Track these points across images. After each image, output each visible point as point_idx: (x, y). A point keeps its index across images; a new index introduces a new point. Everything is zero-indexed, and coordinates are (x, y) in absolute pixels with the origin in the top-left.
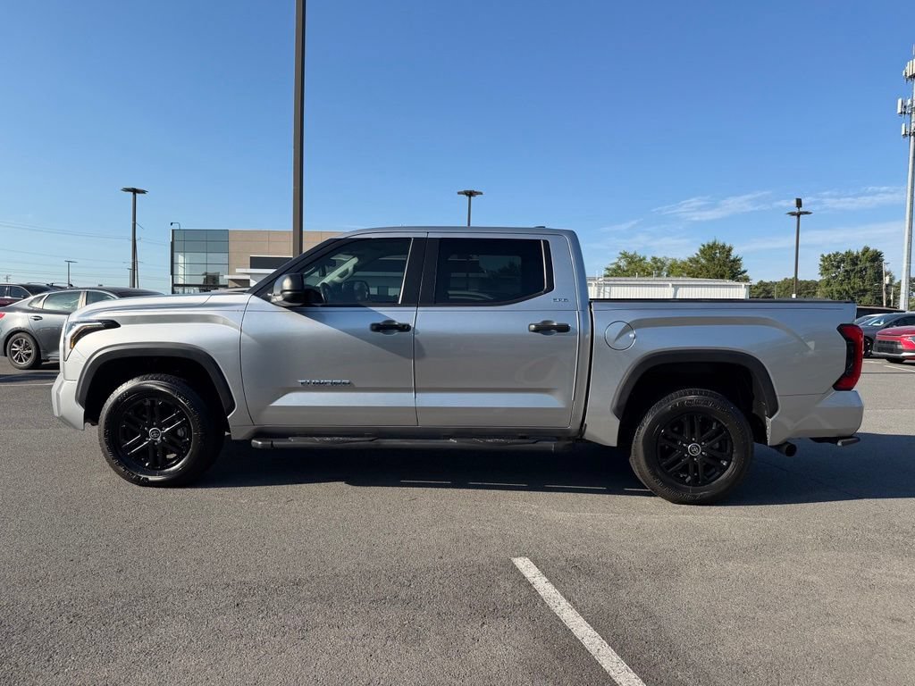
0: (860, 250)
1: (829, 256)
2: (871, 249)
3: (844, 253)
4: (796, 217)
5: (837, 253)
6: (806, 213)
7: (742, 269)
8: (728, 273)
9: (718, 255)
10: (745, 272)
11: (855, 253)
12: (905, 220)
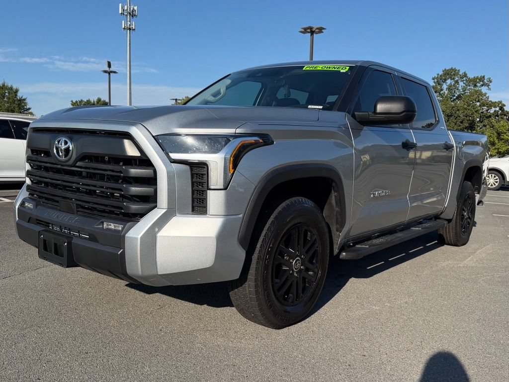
0: (96, 100)
1: (77, 102)
2: (102, 100)
3: (86, 101)
4: (108, 74)
5: (82, 100)
6: (115, 72)
7: (28, 107)
8: (17, 109)
9: (7, 94)
10: (29, 109)
11: (92, 101)
12: (127, 84)
